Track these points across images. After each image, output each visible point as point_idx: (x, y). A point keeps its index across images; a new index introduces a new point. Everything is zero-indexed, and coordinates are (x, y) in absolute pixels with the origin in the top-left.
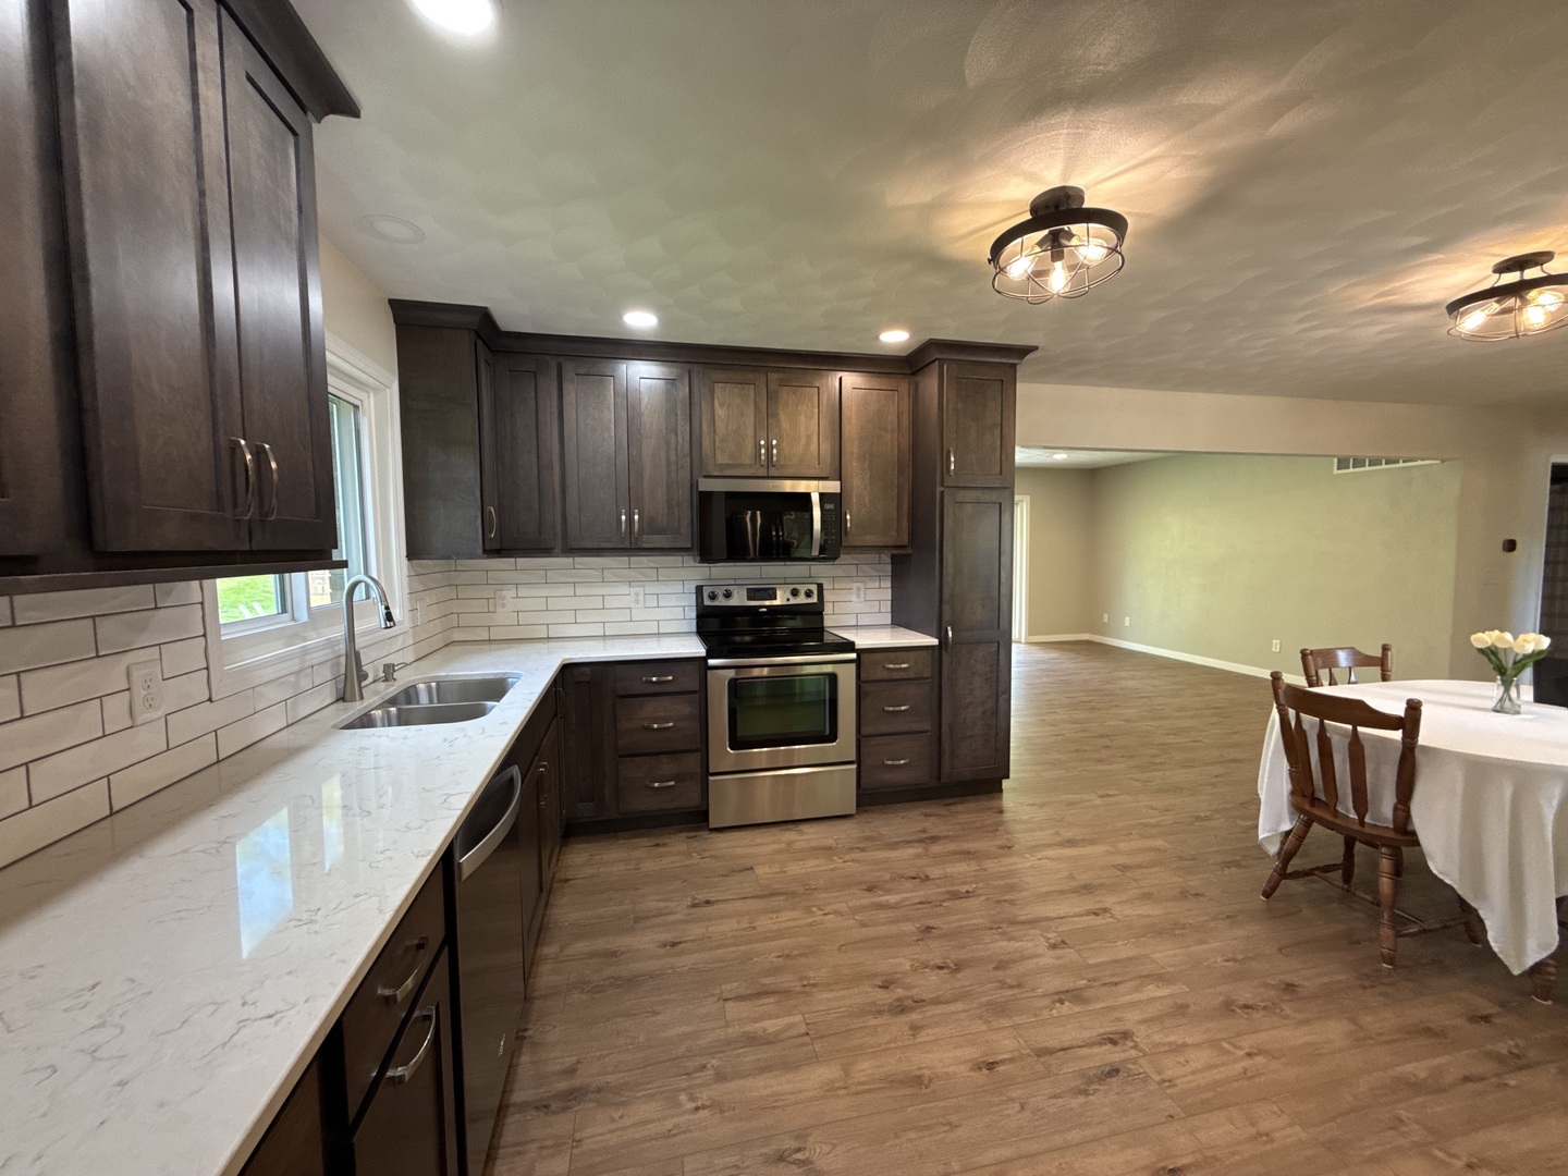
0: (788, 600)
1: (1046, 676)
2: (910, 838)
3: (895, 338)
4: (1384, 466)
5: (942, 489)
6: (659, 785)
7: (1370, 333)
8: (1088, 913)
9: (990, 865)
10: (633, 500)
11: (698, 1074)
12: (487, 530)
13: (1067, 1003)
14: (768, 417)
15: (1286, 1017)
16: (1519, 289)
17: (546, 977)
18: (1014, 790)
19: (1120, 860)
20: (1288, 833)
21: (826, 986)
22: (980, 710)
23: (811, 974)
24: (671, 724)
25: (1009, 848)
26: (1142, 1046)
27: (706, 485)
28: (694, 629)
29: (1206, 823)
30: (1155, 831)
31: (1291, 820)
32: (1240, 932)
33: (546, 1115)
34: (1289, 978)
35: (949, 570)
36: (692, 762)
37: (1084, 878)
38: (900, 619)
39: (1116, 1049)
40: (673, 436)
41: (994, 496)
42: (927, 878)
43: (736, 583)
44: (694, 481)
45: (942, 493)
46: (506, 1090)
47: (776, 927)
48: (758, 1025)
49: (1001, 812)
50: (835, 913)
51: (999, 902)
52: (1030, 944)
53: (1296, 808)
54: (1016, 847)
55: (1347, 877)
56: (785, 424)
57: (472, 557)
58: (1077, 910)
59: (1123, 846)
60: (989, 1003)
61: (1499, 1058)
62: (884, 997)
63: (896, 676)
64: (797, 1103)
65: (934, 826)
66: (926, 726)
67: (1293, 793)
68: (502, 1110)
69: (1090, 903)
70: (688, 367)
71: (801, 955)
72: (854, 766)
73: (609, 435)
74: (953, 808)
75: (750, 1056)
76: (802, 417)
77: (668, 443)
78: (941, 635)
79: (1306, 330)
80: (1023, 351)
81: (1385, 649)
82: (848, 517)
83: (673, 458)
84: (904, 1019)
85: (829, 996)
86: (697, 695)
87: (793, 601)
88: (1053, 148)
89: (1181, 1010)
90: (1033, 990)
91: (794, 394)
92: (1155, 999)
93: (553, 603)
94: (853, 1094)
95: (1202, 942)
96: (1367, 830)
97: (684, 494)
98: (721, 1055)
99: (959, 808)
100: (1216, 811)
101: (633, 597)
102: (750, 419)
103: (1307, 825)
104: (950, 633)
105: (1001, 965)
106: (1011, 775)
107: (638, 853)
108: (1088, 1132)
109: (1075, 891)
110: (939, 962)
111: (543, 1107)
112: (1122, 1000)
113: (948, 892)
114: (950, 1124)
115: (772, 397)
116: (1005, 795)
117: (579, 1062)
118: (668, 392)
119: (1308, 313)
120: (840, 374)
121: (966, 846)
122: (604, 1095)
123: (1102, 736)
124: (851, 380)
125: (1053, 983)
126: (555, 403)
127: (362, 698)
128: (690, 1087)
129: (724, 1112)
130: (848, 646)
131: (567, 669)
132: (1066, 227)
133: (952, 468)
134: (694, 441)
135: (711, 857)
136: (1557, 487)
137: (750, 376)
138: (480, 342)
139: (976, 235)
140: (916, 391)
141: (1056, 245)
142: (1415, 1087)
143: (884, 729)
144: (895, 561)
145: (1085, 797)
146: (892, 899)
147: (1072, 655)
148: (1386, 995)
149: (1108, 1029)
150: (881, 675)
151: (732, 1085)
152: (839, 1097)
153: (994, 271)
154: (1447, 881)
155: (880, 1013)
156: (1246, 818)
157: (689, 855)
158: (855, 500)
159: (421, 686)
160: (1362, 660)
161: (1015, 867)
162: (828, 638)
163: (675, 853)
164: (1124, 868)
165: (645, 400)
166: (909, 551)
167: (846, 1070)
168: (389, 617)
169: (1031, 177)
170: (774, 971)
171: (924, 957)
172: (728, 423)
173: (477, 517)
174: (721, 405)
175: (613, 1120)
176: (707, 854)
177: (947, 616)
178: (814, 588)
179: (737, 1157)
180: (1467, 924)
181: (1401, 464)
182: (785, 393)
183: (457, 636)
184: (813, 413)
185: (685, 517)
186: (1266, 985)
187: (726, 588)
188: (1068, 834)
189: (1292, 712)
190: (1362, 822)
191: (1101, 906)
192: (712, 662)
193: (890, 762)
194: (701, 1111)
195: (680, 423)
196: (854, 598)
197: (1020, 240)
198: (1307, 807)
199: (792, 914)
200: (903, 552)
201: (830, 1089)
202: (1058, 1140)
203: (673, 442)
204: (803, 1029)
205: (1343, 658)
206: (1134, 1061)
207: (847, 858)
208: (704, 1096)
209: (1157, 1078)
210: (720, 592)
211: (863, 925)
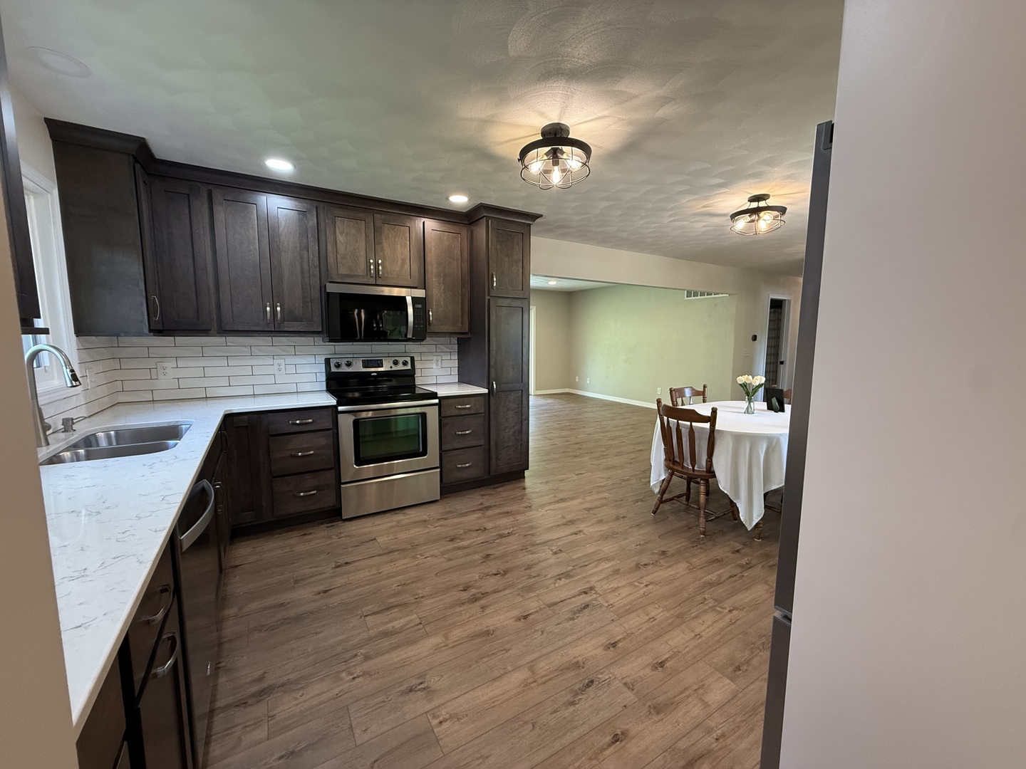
0: (391, 367)
1: (546, 413)
2: (474, 509)
3: (459, 200)
4: (706, 297)
5: (489, 297)
6: (306, 493)
7: (700, 226)
8: (572, 534)
9: (519, 517)
10: (276, 297)
11: (352, 660)
12: (151, 314)
13: (563, 579)
14: (375, 244)
15: (661, 566)
16: (757, 211)
17: (230, 629)
18: (532, 476)
19: (587, 505)
20: (664, 480)
21: (431, 596)
22: (512, 431)
23: (420, 592)
24: (312, 452)
25: (530, 507)
26: (599, 592)
27: (331, 288)
28: (325, 389)
29: (627, 483)
30: (603, 489)
31: (665, 473)
32: (642, 532)
33: (245, 707)
34: (662, 549)
35: (493, 348)
36: (330, 475)
37: (569, 517)
38: (463, 380)
39: (588, 595)
40: (305, 252)
41: (518, 303)
42: (485, 529)
43: (354, 357)
44: (323, 285)
45: (489, 300)
46: (213, 701)
47: (394, 570)
48: (389, 625)
49: (524, 489)
50: (432, 556)
51: (526, 535)
52: (543, 554)
53: (667, 467)
54: (533, 507)
55: (688, 499)
56: (387, 251)
57: (140, 334)
58: (566, 533)
59: (588, 498)
60: (523, 587)
61: (742, 566)
62: (465, 595)
63: (463, 413)
64: (417, 660)
65: (487, 501)
66: (482, 442)
67: (665, 460)
68: (212, 713)
69: (573, 529)
70: (315, 204)
71: (412, 583)
72: (439, 470)
73: (255, 249)
74: (498, 490)
75: (386, 643)
76: (399, 246)
77: (301, 257)
78: (490, 387)
79: (674, 221)
80: (535, 217)
81: (705, 387)
82: (431, 313)
83: (306, 267)
84: (477, 604)
85: (432, 601)
86: (331, 432)
87: (395, 368)
88: (554, 100)
89: (616, 572)
90: (546, 576)
91: (393, 230)
92: (605, 569)
93: (209, 372)
94: (451, 648)
95: (626, 539)
96: (696, 473)
97: (315, 293)
98: (366, 647)
99: (501, 489)
100: (631, 476)
101: (276, 367)
102: (362, 244)
103: (672, 475)
104: (495, 385)
105: (529, 567)
106: (530, 468)
107: (292, 541)
108: (575, 637)
109: (565, 524)
110: (495, 572)
111: (243, 703)
112: (589, 573)
113: (497, 535)
114: (505, 649)
115: (377, 231)
116: (526, 480)
117: (265, 673)
118: (300, 220)
119: (672, 212)
120: (423, 220)
121: (505, 509)
122: (285, 687)
123: (576, 444)
124: (430, 224)
125: (555, 571)
126: (207, 220)
127: (48, 444)
128: (348, 668)
129: (372, 675)
130: (433, 395)
131: (229, 419)
132: (560, 147)
133: (495, 285)
134: (322, 257)
135: (346, 536)
136: (773, 310)
137: (362, 215)
138: (138, 166)
139: (511, 143)
140: (472, 235)
141: (555, 156)
142: (711, 584)
143: (456, 446)
144: (460, 342)
145: (570, 476)
146: (465, 543)
147: (560, 401)
148: (701, 548)
149: (583, 588)
150: (456, 412)
151: (377, 660)
152: (442, 651)
153: (521, 167)
154: (726, 492)
155: (463, 604)
156: (645, 478)
157: (330, 537)
158: (434, 303)
159: (101, 435)
160: (696, 393)
161: (533, 516)
162: (418, 391)
163: (319, 537)
164: (589, 509)
165: (283, 224)
166: (469, 336)
167: (446, 636)
168: (74, 378)
169: (542, 114)
170: (398, 593)
171: (486, 571)
172: (346, 246)
173: (142, 304)
174: (341, 233)
175: (296, 699)
176: (342, 535)
177: (493, 375)
178: (408, 360)
179: (383, 697)
180: (733, 512)
181: (713, 296)
182: (386, 228)
183: (122, 398)
184: (406, 244)
185: (316, 310)
186: (653, 553)
187: (347, 360)
188: (561, 496)
189: (665, 418)
190: (694, 470)
191: (578, 529)
192: (340, 408)
193: (460, 466)
194: (357, 679)
195: (311, 244)
196: (434, 366)
197: (536, 150)
198: (671, 465)
199: (404, 561)
200: (465, 336)
201: (437, 649)
202: (561, 643)
203: (305, 256)
204: (418, 621)
205: (688, 392)
206: (595, 600)
207: (436, 525)
208: (358, 671)
209: (606, 605)
210: (343, 362)
211: (449, 560)
